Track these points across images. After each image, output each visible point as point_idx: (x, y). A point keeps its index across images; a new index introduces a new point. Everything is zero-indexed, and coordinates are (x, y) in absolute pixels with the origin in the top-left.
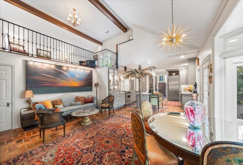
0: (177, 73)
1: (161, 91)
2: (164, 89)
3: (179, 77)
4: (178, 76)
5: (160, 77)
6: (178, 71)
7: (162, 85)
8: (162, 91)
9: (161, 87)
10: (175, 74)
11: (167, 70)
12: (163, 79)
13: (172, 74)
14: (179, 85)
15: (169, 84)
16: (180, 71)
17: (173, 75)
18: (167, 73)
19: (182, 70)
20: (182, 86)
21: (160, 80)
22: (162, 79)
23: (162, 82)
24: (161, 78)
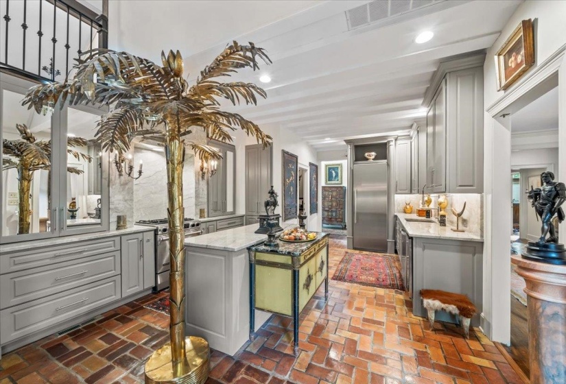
0: (381, 150)
1: (332, 211)
2: (341, 205)
3: (388, 165)
4: (384, 161)
5: (330, 169)
6: (385, 144)
7: (334, 194)
8: (336, 212)
9: (332, 201)
10: (373, 154)
11: (348, 142)
12: (337, 175)
13: (366, 154)
14: (388, 194)
15: (355, 190)
16: (391, 143)
17: (367, 159)
18: (349, 151)
19: (398, 142)
20: (396, 195)
21: (330, 177)
22: (334, 174)
23: (334, 183)
24: (332, 173)
